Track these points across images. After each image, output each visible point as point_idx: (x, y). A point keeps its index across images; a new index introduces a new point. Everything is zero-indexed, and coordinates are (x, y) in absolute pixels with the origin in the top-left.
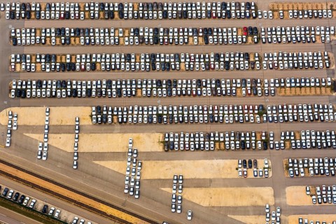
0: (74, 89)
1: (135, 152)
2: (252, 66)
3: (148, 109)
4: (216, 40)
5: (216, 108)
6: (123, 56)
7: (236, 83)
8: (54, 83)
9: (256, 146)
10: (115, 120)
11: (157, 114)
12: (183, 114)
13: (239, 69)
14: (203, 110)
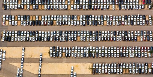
0: (40, 36)
1: (75, 74)
2: (147, 23)
3: (83, 48)
4: (126, 7)
5: (124, 48)
6: (69, 17)
7: (137, 33)
8: (28, 33)
9: (147, 72)
10: (64, 55)
11: (89, 52)
12: (104, 52)
13: (139, 25)
14: (116, 49)
